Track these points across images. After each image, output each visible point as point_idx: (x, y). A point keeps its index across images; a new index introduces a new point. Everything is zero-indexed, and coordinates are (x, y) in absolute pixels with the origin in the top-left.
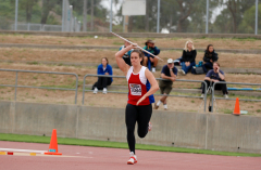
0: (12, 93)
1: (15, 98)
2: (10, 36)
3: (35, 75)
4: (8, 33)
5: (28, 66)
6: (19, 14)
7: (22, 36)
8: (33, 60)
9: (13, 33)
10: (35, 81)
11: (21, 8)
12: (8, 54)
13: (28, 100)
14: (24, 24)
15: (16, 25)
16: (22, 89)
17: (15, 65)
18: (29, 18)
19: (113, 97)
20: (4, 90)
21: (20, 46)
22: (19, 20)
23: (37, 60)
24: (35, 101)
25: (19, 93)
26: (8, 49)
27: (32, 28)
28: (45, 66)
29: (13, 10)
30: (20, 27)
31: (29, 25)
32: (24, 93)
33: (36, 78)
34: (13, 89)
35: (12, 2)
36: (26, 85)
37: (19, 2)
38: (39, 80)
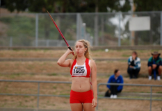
0: (35, 102)
1: (38, 106)
2: (32, 52)
3: (55, 85)
4: (29, 49)
5: (48, 77)
6: (39, 32)
7: (42, 52)
8: (53, 72)
9: (35, 49)
10: (54, 91)
12: (30, 68)
13: (49, 107)
14: (43, 40)
15: (36, 42)
16: (44, 97)
17: (37, 77)
18: (47, 35)
19: (123, 103)
20: (28, 99)
21: (40, 60)
22: (39, 37)
23: (56, 72)
24: (54, 108)
25: (41, 101)
26: (30, 63)
27: (50, 44)
28: (63, 77)
29: (33, 29)
30: (40, 44)
31: (48, 41)
32: (46, 101)
33: (55, 88)
34: (36, 97)
35: (33, 21)
36: (47, 94)
37: (39, 21)
38: (58, 89)
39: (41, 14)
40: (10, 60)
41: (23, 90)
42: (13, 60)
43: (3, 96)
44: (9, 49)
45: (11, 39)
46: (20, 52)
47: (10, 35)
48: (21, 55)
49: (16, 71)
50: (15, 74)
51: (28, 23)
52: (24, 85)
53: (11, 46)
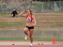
11: (44, 6)
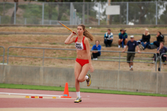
0: (41, 62)
1: (43, 65)
2: (39, 28)
3: (55, 51)
4: (38, 26)
5: (50, 45)
6: (45, 15)
7: (46, 28)
8: (53, 42)
9: (41, 26)
10: (54, 55)
11: (45, 11)
12: (38, 39)
13: (51, 66)
14: (47, 21)
15: (43, 21)
16: (47, 59)
17: (42, 45)
18: (50, 17)
19: (101, 63)
20: (36, 60)
21: (45, 34)
22: (45, 19)
23: (56, 42)
24: (54, 66)
25: (45, 61)
26: (38, 36)
27: (52, 23)
28: (60, 46)
29: (41, 13)
30: (45, 23)
31: (51, 21)
32: (48, 61)
33: (55, 53)
34: (42, 59)
35: (41, 7)
36: (49, 57)
37: (45, 7)
38: (57, 54)
39: (45, 3)
40: (24, 33)
41: (33, 54)
42: (27, 34)
43: (20, 57)
44: (24, 26)
45: (26, 20)
46: (31, 28)
47: (25, 17)
48: (32, 30)
49: (29, 41)
50: (28, 43)
51: (37, 9)
52: (34, 50)
53: (25, 24)
